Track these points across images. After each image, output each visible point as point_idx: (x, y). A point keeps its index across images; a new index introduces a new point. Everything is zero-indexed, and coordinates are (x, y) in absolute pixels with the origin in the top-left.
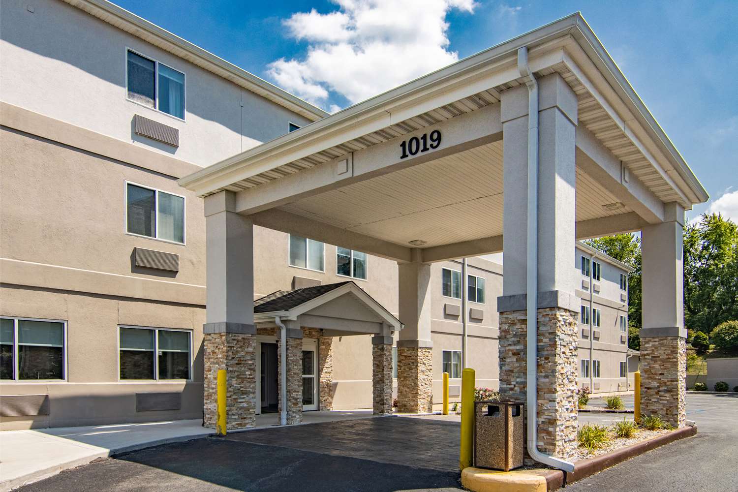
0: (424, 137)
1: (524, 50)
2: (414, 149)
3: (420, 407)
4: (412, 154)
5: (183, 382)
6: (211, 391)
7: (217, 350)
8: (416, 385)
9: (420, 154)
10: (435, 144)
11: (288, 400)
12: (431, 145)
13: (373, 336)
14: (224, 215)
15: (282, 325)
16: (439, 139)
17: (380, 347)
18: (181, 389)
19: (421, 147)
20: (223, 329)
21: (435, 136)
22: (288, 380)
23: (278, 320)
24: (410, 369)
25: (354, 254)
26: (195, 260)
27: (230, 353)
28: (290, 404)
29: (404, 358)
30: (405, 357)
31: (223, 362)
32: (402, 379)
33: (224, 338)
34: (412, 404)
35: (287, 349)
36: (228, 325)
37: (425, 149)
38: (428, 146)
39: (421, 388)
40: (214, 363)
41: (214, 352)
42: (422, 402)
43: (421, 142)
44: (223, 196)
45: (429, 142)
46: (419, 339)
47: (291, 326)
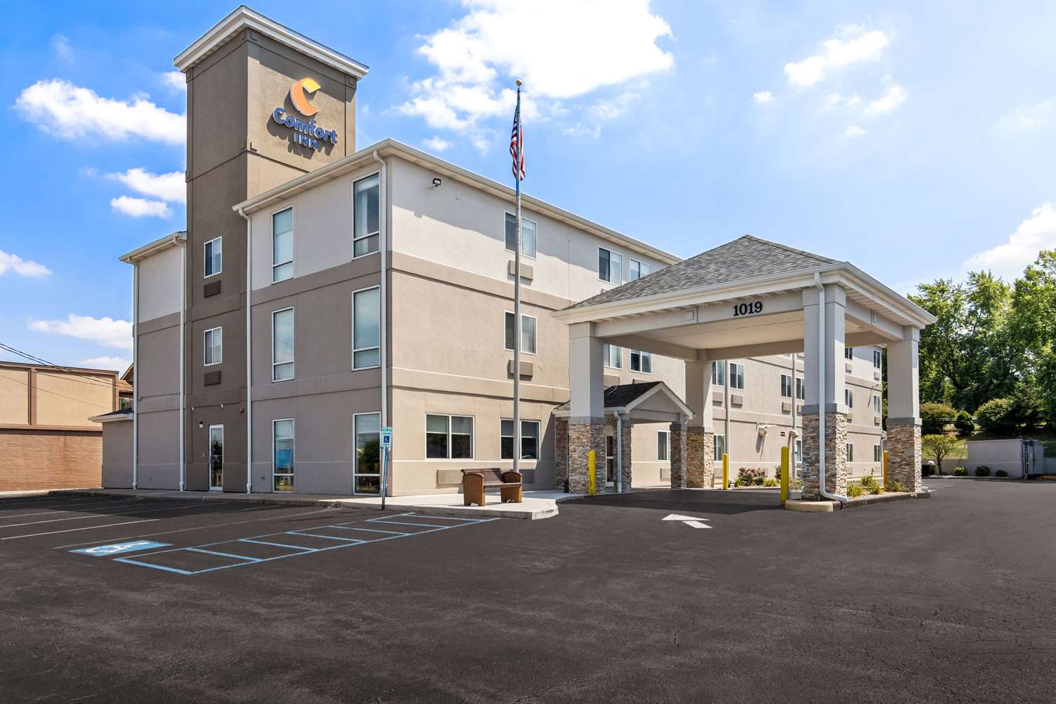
0: (751, 305)
1: (818, 274)
2: (743, 311)
3: (705, 483)
4: (741, 313)
5: (535, 461)
6: (576, 466)
7: (581, 437)
8: (703, 464)
9: (747, 314)
10: (759, 310)
11: (623, 474)
12: (756, 311)
13: (671, 423)
14: (589, 338)
15: (619, 418)
16: (761, 307)
17: (677, 432)
18: (534, 467)
19: (749, 311)
20: (588, 422)
21: (758, 305)
22: (623, 459)
23: (616, 414)
24: (697, 451)
25: (642, 354)
26: (542, 366)
27: (592, 439)
28: (624, 477)
29: (690, 442)
30: (692, 441)
31: (587, 445)
32: (689, 460)
33: (588, 428)
34: (699, 480)
35: (622, 435)
36: (592, 418)
37: (751, 312)
38: (753, 310)
39: (706, 467)
40: (578, 446)
41: (578, 438)
42: (707, 479)
43: (749, 308)
44: (588, 326)
45: (754, 309)
46: (704, 426)
47: (624, 418)
